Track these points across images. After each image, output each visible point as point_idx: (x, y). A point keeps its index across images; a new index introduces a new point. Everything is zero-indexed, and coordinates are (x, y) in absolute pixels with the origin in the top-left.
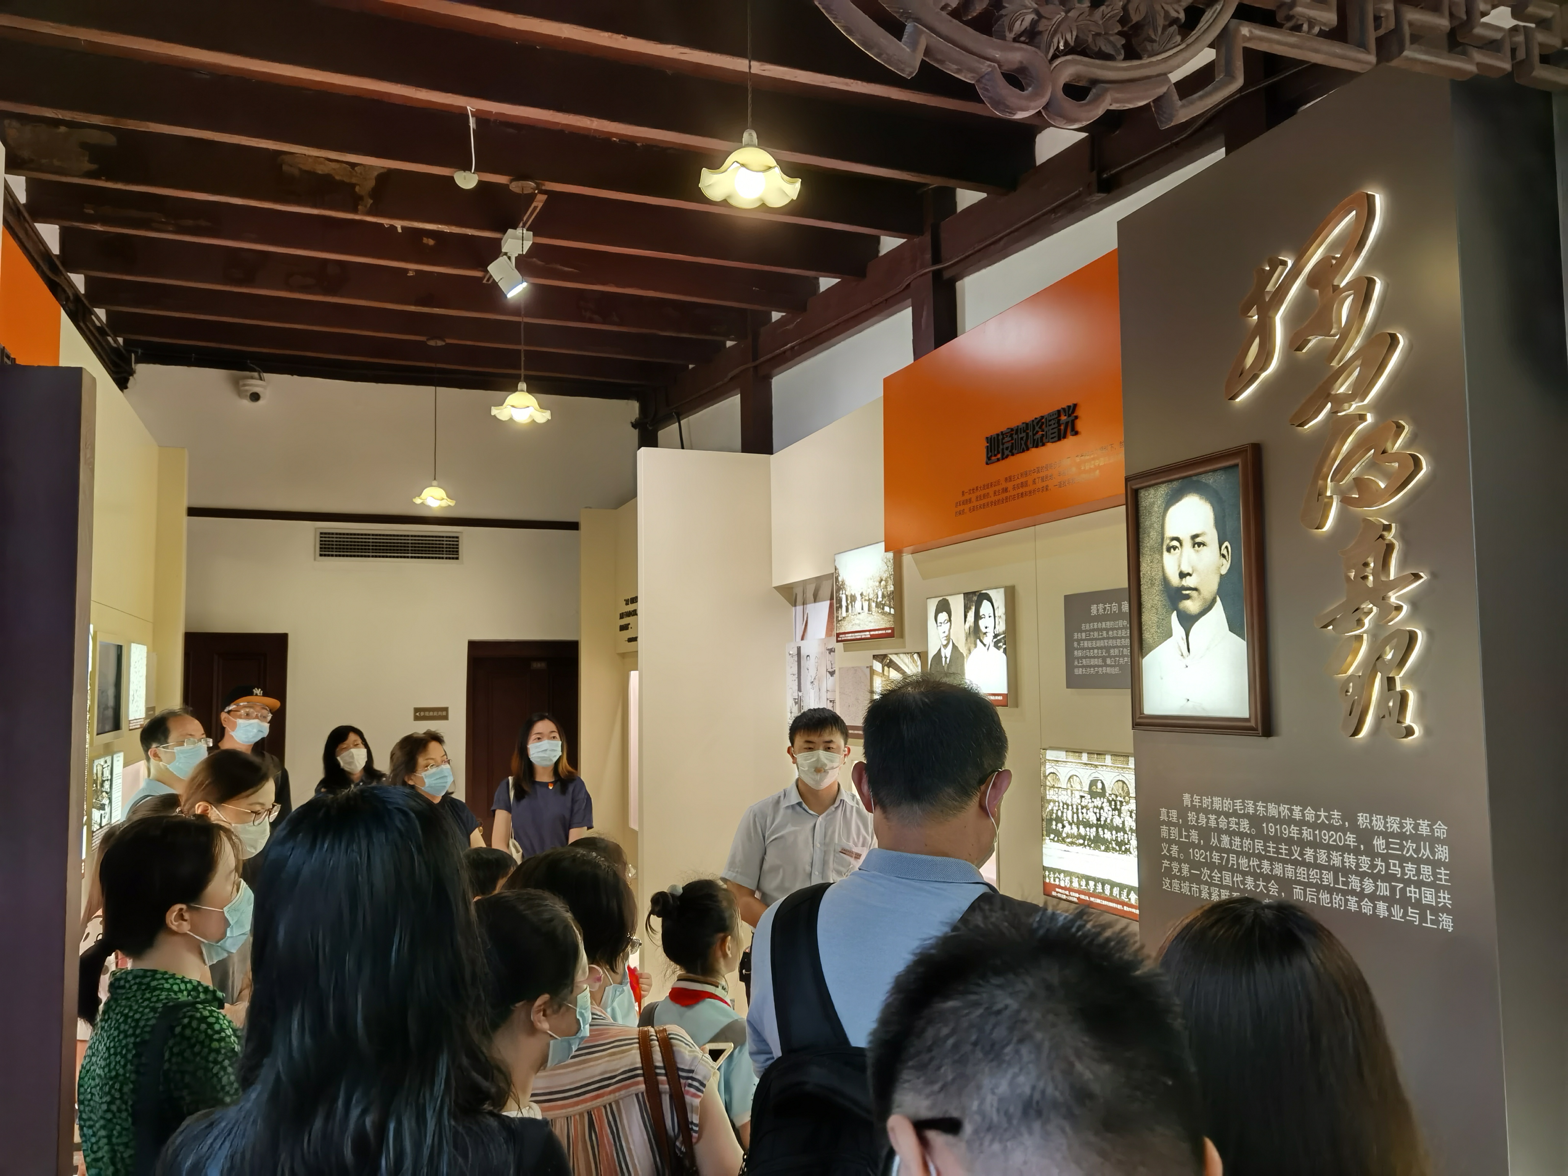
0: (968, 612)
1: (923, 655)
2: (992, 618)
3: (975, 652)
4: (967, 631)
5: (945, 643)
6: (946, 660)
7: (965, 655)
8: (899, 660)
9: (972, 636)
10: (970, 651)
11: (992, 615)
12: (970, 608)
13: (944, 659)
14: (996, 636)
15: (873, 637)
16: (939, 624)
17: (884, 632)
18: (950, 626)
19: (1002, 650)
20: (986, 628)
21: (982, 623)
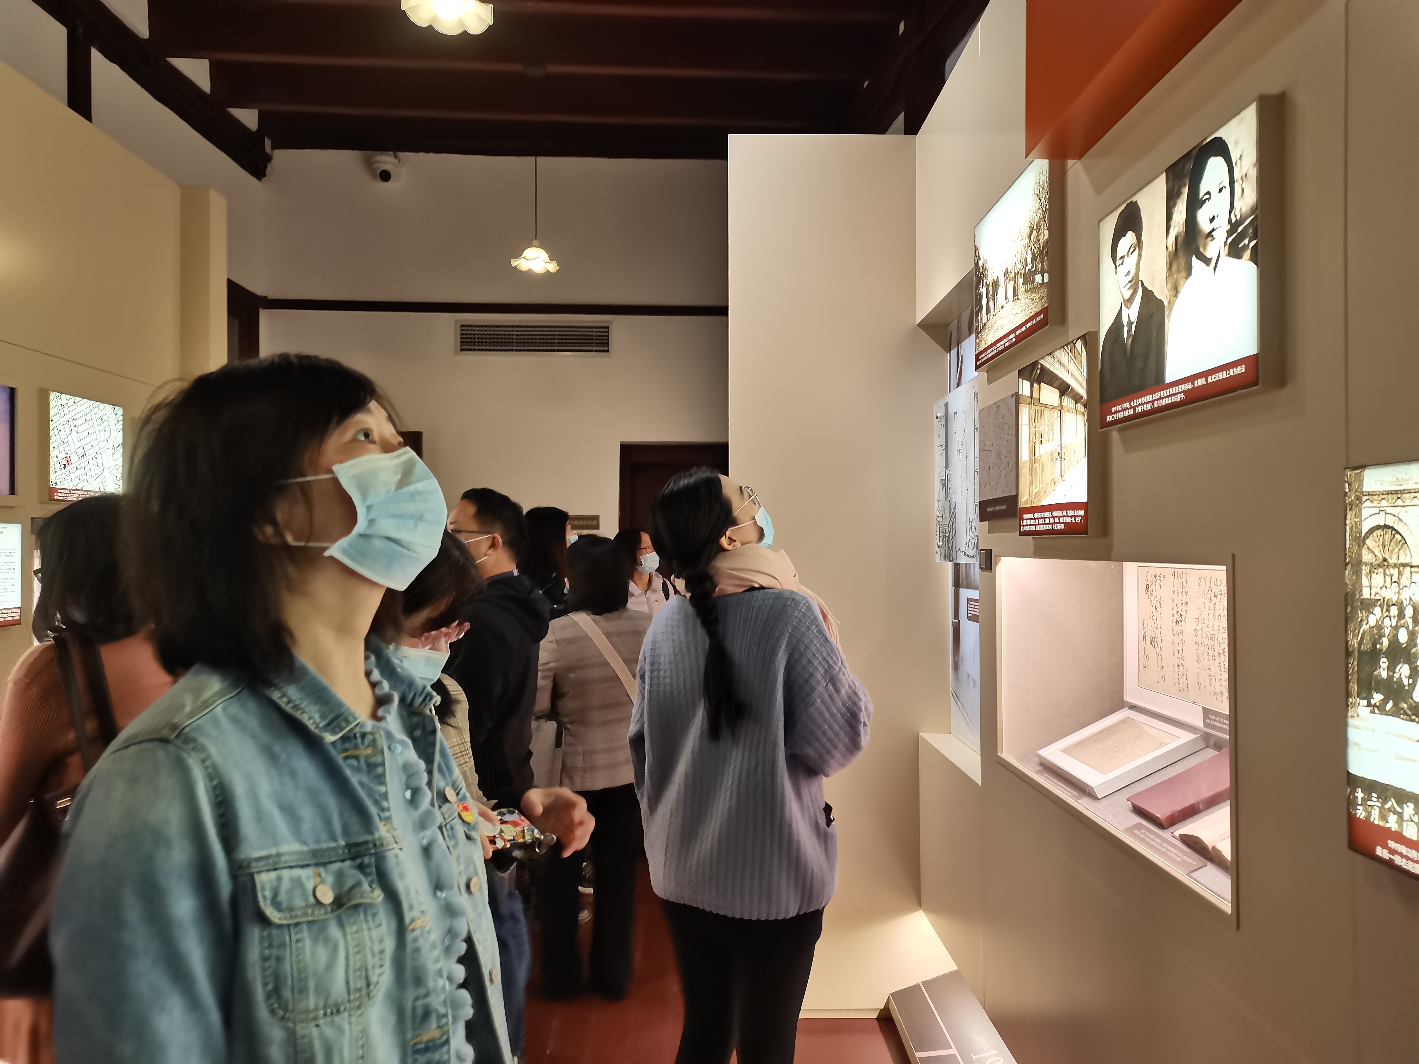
0: (1174, 205)
1: (1089, 339)
2: (1227, 191)
3: (1188, 287)
4: (1171, 248)
5: (1127, 294)
6: (1129, 330)
7: (1166, 303)
8: (1056, 364)
9: (1181, 254)
10: (1176, 290)
11: (1227, 183)
12: (1179, 194)
13: (1126, 329)
14: (1234, 226)
15: (1019, 339)
16: (1119, 262)
17: (1033, 322)
18: (1140, 256)
19: (1247, 254)
20: (1212, 220)
21: (1203, 216)
